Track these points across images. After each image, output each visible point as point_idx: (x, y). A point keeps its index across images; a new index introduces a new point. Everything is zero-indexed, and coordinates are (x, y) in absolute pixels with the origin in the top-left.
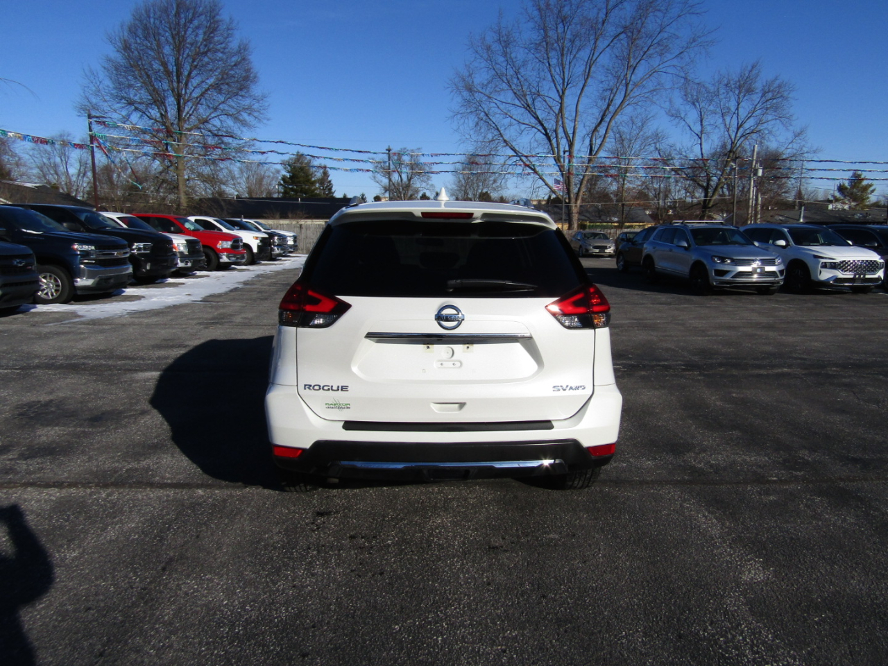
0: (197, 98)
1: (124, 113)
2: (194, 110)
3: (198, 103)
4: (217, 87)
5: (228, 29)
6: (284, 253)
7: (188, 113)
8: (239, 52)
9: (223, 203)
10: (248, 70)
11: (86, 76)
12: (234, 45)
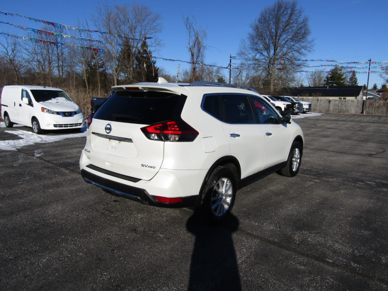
0: (283, 45)
1: (254, 54)
2: (281, 50)
3: (283, 47)
4: (292, 39)
5: (300, 13)
6: (300, 111)
7: (278, 52)
8: (303, 22)
10: (306, 30)
11: (241, 41)
12: (301, 20)
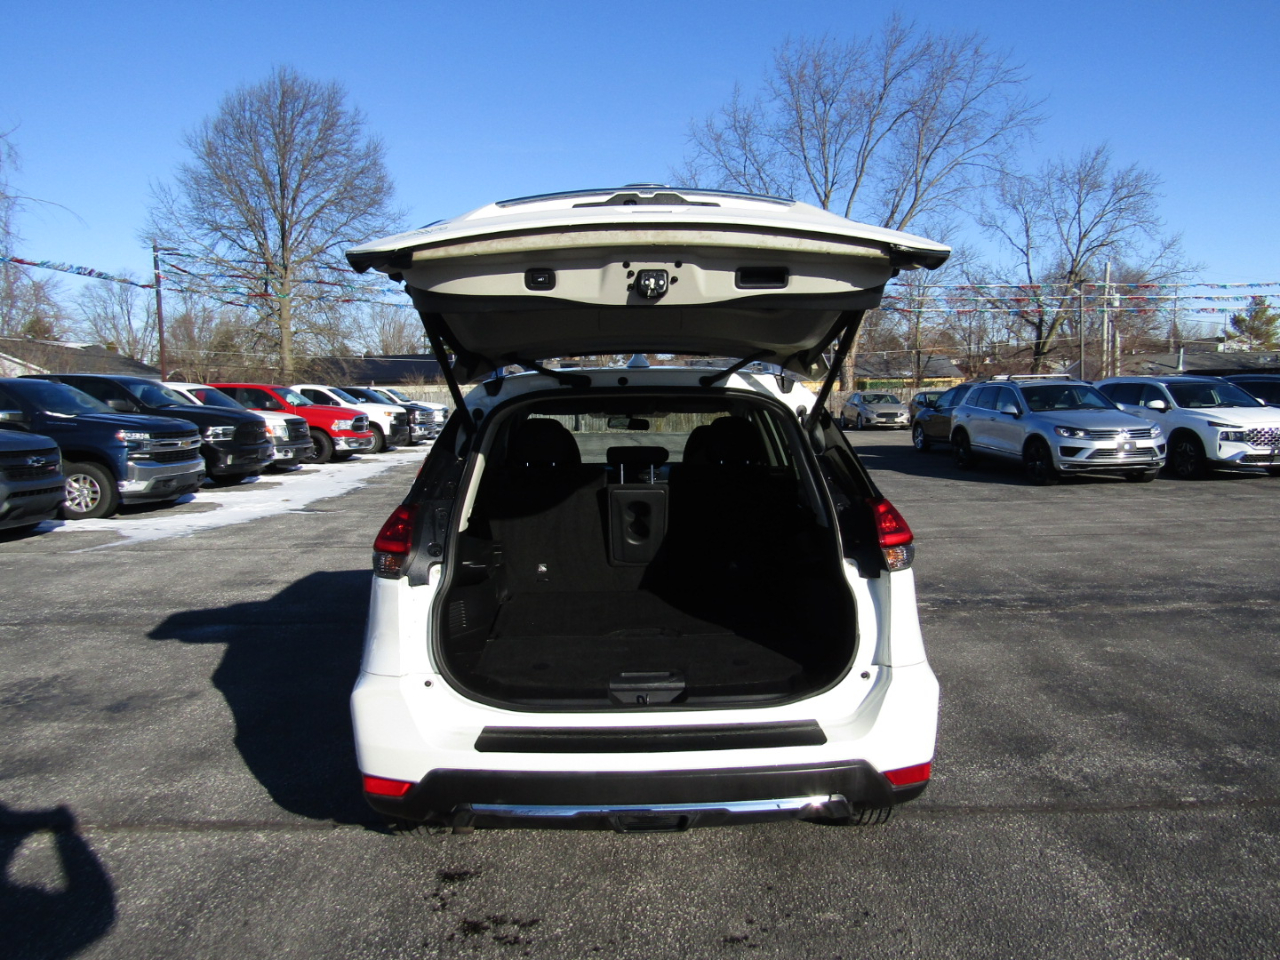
0: (309, 218)
1: (207, 242)
2: (305, 235)
3: (310, 226)
4: (337, 202)
5: (353, 124)
6: (429, 434)
7: (296, 239)
8: (367, 155)
9: (345, 365)
10: (381, 179)
11: (154, 193)
12: (360, 145)
